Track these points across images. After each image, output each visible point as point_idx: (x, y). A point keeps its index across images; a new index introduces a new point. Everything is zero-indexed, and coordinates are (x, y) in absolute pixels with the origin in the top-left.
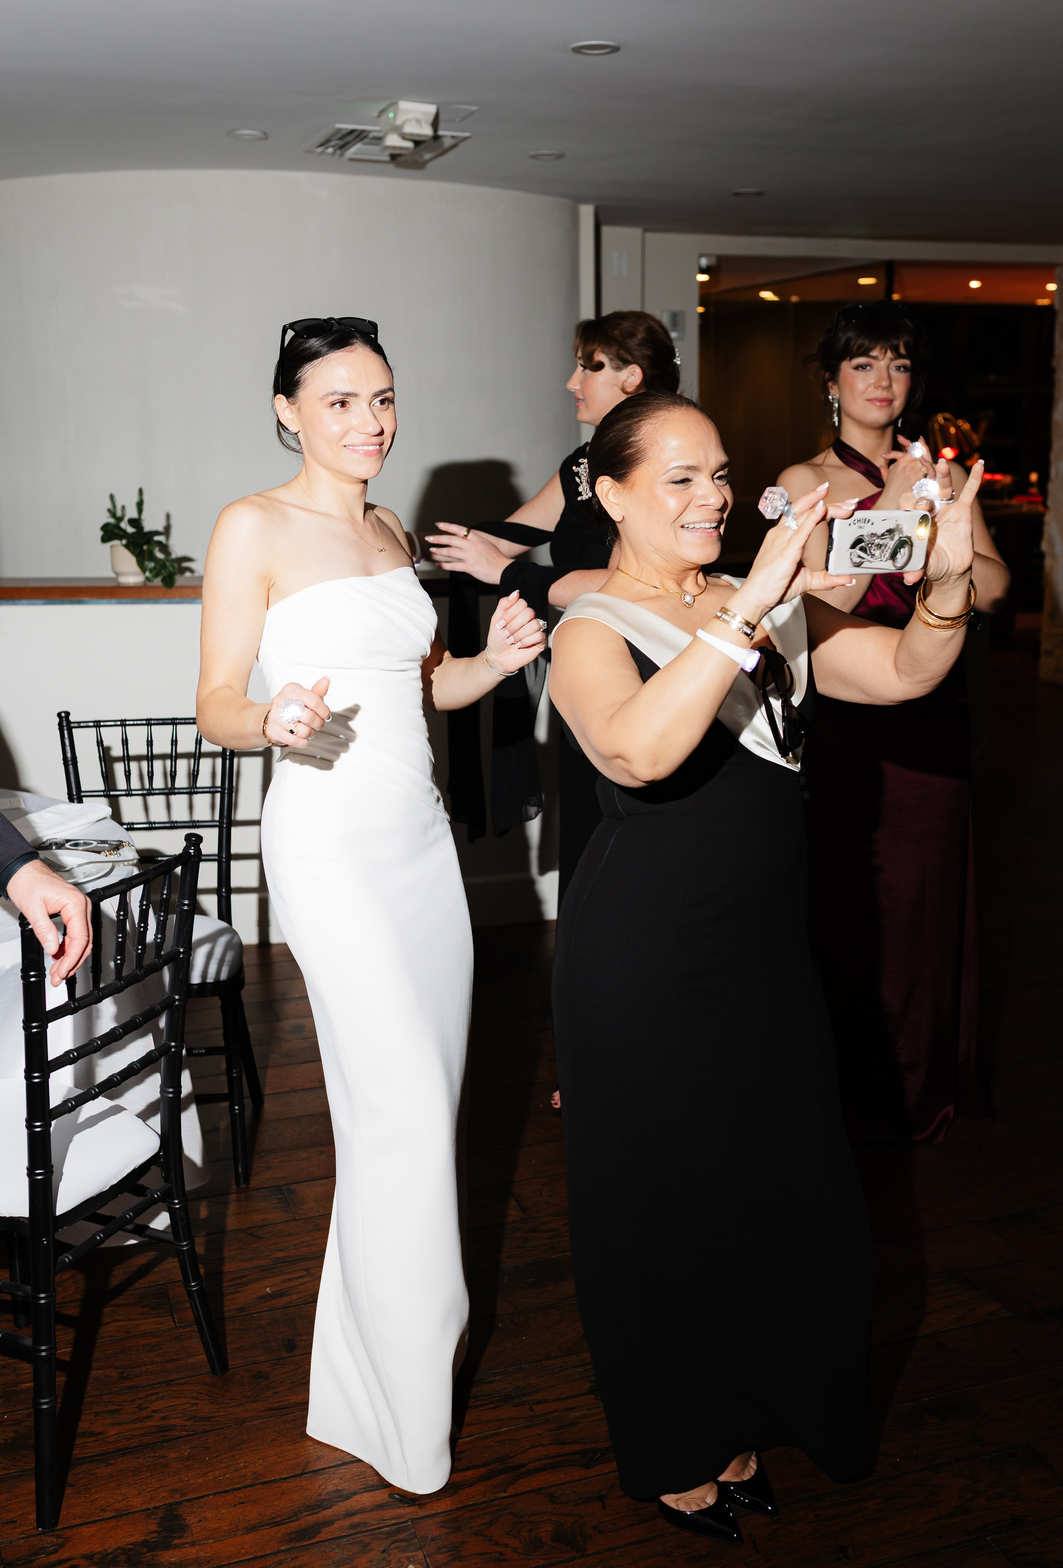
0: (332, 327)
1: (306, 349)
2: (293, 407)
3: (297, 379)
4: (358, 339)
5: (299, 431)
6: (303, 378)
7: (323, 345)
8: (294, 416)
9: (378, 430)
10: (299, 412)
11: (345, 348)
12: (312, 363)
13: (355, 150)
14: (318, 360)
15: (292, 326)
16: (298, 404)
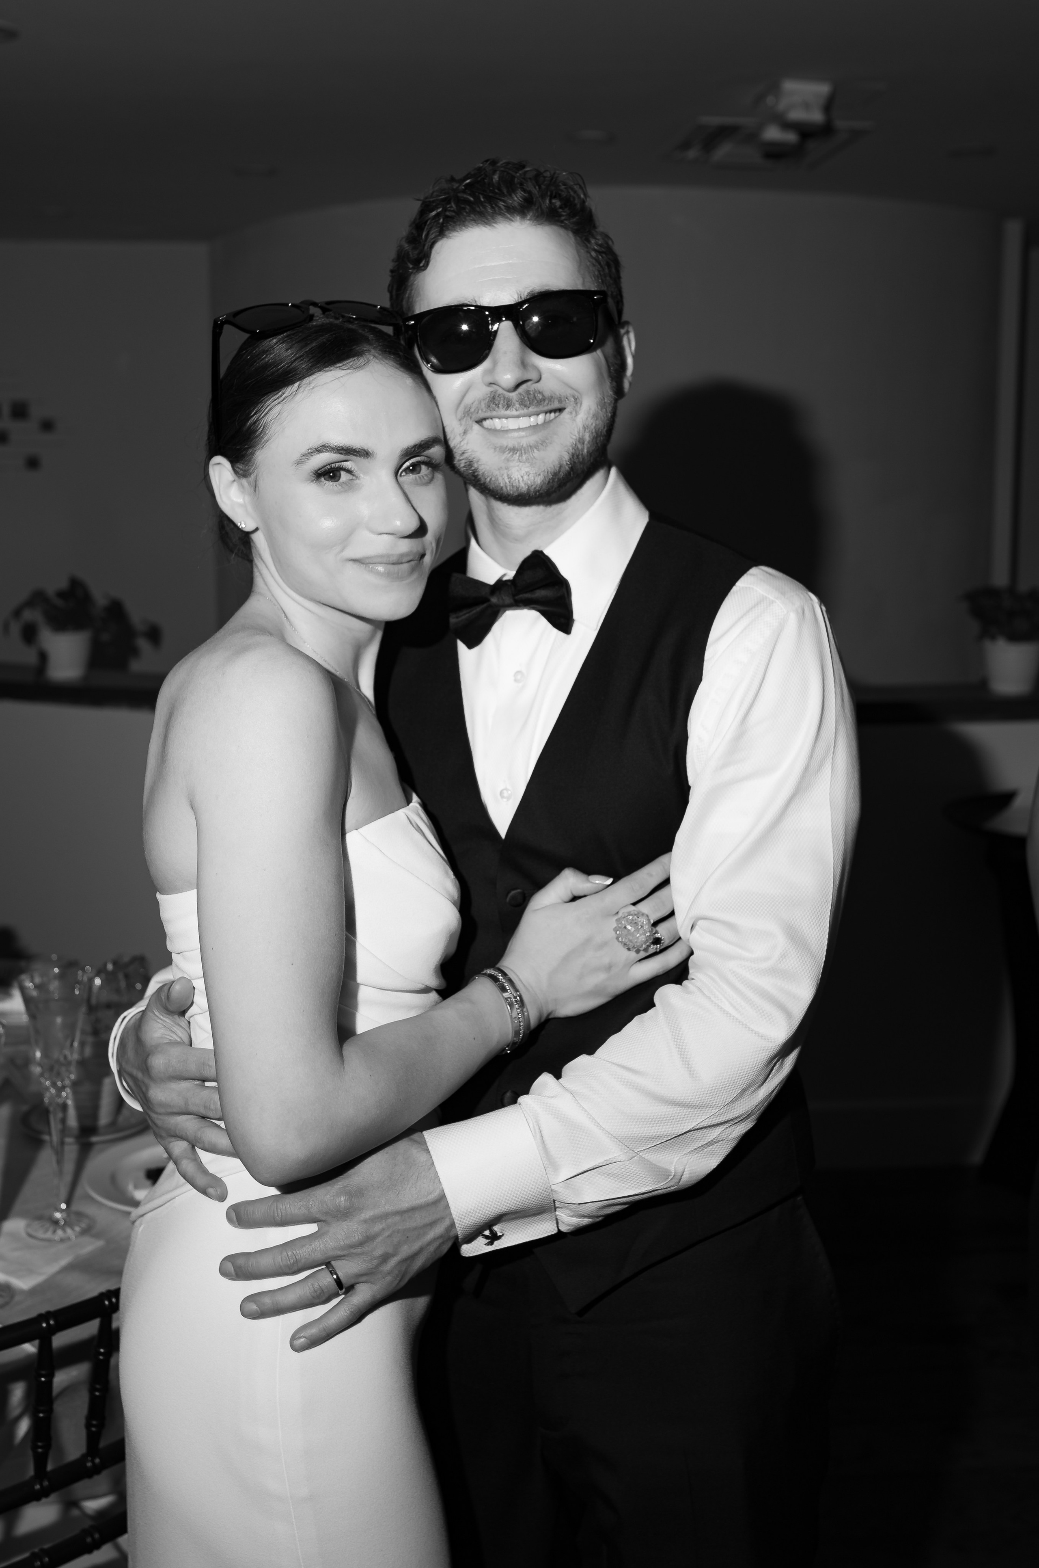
0: (311, 317)
1: (267, 366)
2: (244, 481)
3: (251, 425)
4: (371, 344)
5: (257, 529)
6: (263, 422)
7: (301, 357)
8: (247, 498)
9: (412, 525)
10: (255, 490)
11: (346, 362)
12: (280, 393)
13: (724, 151)
14: (290, 387)
15: (233, 319)
16: (253, 476)
